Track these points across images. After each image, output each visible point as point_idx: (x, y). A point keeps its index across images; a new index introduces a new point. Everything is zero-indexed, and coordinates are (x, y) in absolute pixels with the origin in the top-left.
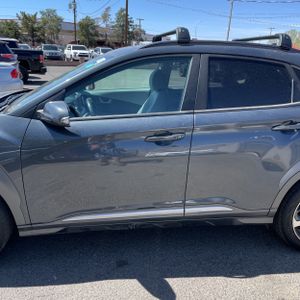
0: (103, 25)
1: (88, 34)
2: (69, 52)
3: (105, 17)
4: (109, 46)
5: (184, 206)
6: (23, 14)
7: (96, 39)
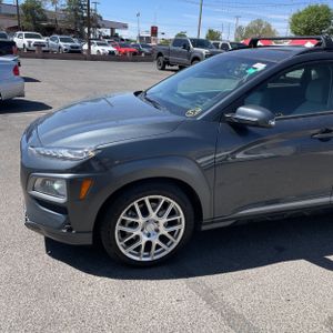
2: (21, 41)
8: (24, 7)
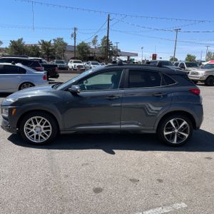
0: (93, 47)
1: (83, 53)
2: (71, 65)
3: (94, 42)
4: (96, 60)
5: (120, 124)
6: (43, 41)
7: (88, 55)
8: (78, 47)
